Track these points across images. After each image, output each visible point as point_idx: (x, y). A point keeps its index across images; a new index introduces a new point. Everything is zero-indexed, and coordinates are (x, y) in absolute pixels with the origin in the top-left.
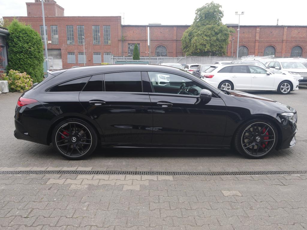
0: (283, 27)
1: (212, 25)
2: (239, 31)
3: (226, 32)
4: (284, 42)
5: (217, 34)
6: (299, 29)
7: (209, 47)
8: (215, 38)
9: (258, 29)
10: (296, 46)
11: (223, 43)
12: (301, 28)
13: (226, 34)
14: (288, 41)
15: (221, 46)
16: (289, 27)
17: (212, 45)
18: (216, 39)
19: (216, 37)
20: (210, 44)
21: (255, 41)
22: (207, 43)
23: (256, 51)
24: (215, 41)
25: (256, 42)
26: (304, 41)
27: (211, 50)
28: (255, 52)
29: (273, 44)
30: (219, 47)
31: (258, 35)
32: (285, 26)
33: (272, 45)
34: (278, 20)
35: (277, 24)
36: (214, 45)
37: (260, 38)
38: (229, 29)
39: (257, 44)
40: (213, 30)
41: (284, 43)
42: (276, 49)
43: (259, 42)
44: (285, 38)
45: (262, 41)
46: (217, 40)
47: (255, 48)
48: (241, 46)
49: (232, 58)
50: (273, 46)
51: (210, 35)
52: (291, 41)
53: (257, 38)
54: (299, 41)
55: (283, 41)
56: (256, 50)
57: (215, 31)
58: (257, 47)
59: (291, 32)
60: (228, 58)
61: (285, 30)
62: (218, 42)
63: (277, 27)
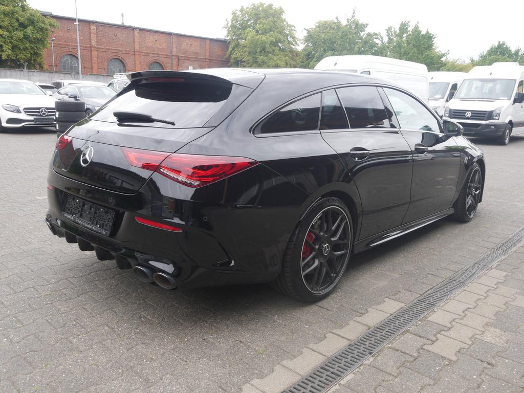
0: (131, 29)
1: (12, 8)
2: (77, 26)
3: (43, 25)
4: (136, 53)
5: (23, 26)
6: (156, 36)
7: (10, 52)
8: (20, 34)
9: (93, 27)
10: (155, 62)
11: (38, 46)
12: (158, 34)
13: (41, 29)
14: (142, 52)
15: (34, 52)
16: (141, 30)
17: (14, 48)
18: (23, 36)
19: (22, 32)
20: (10, 44)
21: (91, 47)
22: (4, 42)
23: (95, 66)
24: (20, 40)
25: (92, 49)
26: (165, 55)
27: (15, 58)
28: (92, 68)
29: (121, 56)
30: (31, 53)
31: (94, 37)
32: (136, 28)
33: (118, 58)
34: (123, 16)
35: (123, 23)
36: (20, 48)
37: (98, 42)
38: (47, 21)
39: (95, 53)
40: (15, 17)
41: (137, 56)
42: (126, 65)
43: (98, 50)
44: (137, 48)
45: (102, 48)
46: (26, 37)
47: (91, 59)
48: (66, 55)
49: (70, 75)
50: (120, 59)
51: (8, 26)
52: (147, 53)
53: (94, 43)
54: (158, 54)
55: (134, 52)
56: (94, 63)
57: (18, 20)
58: (95, 59)
59: (145, 38)
60: (62, 75)
61: (137, 33)
62: (27, 42)
63: (122, 27)
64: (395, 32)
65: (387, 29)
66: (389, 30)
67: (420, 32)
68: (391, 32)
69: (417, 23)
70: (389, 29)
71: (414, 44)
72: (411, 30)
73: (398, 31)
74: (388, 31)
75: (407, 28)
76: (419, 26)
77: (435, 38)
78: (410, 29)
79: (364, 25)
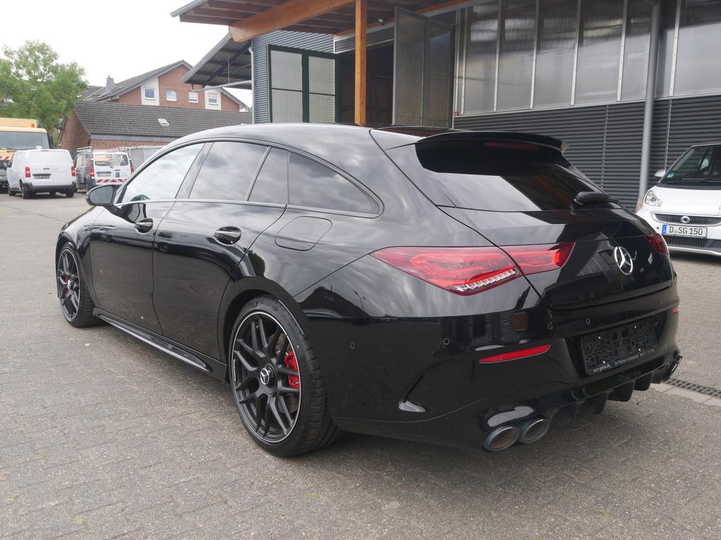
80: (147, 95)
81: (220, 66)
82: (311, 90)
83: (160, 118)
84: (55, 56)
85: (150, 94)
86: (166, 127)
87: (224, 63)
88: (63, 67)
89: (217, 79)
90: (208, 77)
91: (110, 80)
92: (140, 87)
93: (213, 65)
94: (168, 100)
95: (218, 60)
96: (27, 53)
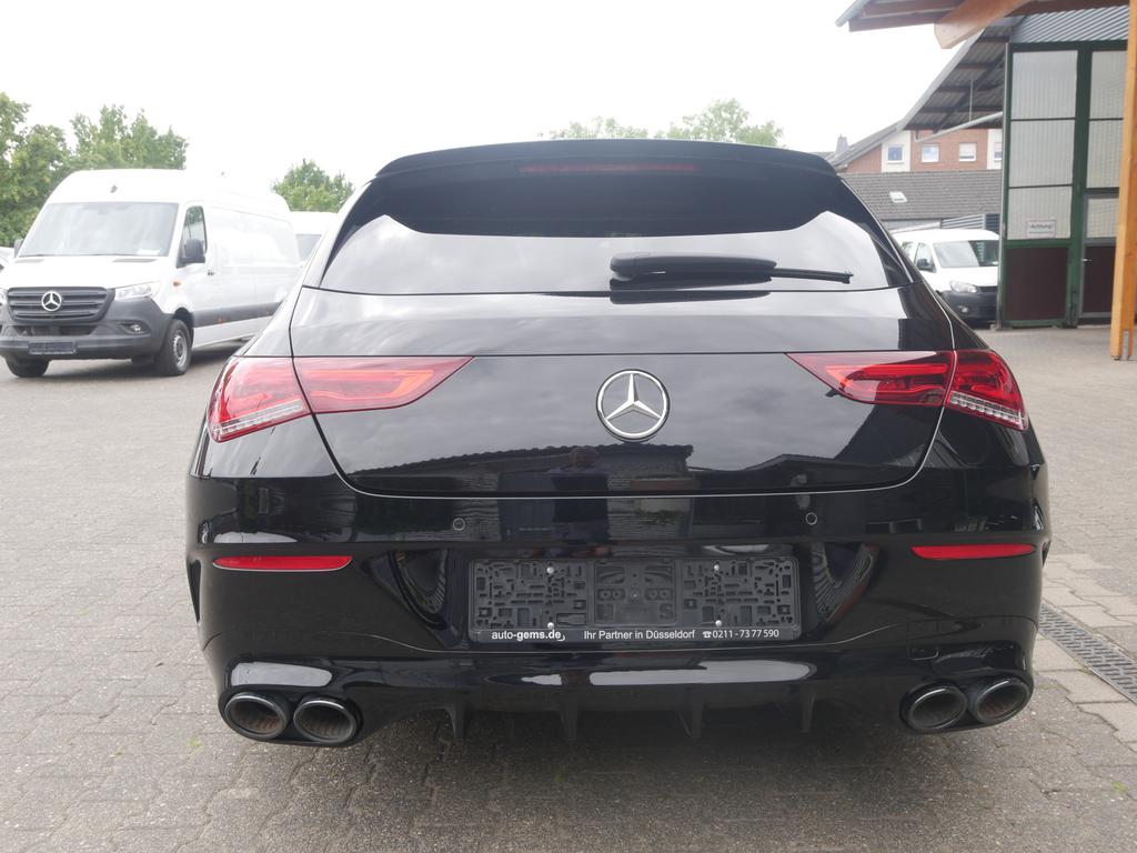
64: (94, 128)
65: (74, 119)
66: (78, 122)
67: (153, 133)
68: (84, 127)
69: (140, 111)
70: (78, 120)
71: (144, 157)
72: (130, 126)
73: (100, 127)
74: (76, 127)
75: (120, 121)
76: (147, 118)
77: (186, 145)
78: (128, 123)
79: (19, 106)
80: (891, 157)
81: (962, 94)
82: (1095, 112)
83: (893, 191)
84: (746, 115)
85: (895, 154)
86: (901, 205)
87: (965, 88)
88: (756, 129)
89: (957, 115)
90: (943, 115)
91: (842, 140)
92: (880, 146)
93: (948, 94)
94: (924, 161)
95: (958, 84)
96: (711, 116)
